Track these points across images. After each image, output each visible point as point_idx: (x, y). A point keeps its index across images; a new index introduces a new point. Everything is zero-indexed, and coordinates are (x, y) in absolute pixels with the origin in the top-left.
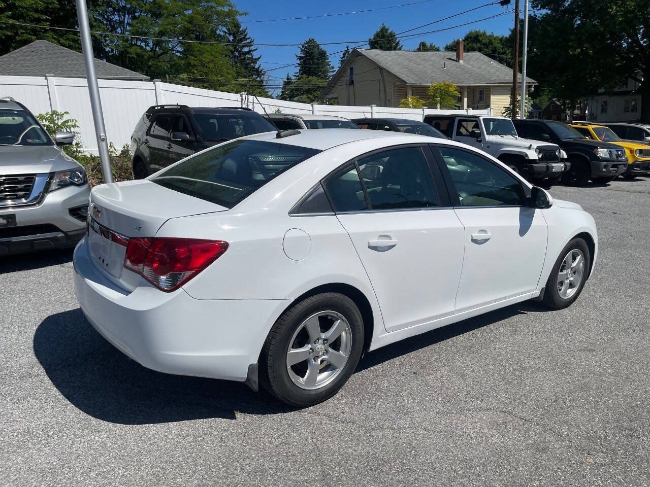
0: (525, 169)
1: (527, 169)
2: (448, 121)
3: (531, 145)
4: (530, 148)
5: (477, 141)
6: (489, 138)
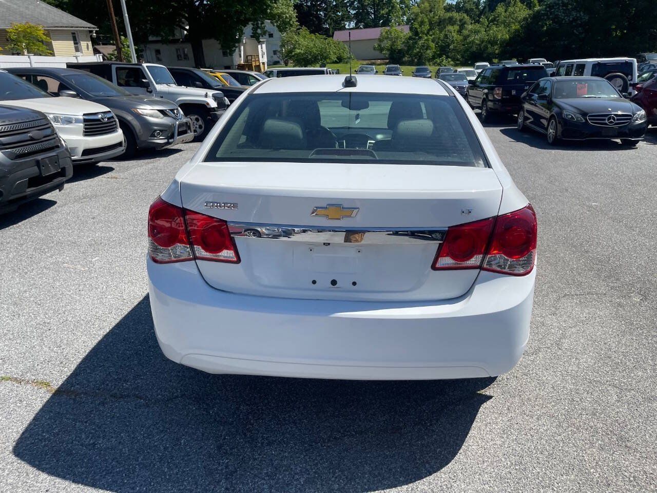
0: (208, 117)
1: (210, 118)
2: (127, 71)
3: (207, 93)
4: (206, 96)
5: (148, 91)
6: (160, 87)
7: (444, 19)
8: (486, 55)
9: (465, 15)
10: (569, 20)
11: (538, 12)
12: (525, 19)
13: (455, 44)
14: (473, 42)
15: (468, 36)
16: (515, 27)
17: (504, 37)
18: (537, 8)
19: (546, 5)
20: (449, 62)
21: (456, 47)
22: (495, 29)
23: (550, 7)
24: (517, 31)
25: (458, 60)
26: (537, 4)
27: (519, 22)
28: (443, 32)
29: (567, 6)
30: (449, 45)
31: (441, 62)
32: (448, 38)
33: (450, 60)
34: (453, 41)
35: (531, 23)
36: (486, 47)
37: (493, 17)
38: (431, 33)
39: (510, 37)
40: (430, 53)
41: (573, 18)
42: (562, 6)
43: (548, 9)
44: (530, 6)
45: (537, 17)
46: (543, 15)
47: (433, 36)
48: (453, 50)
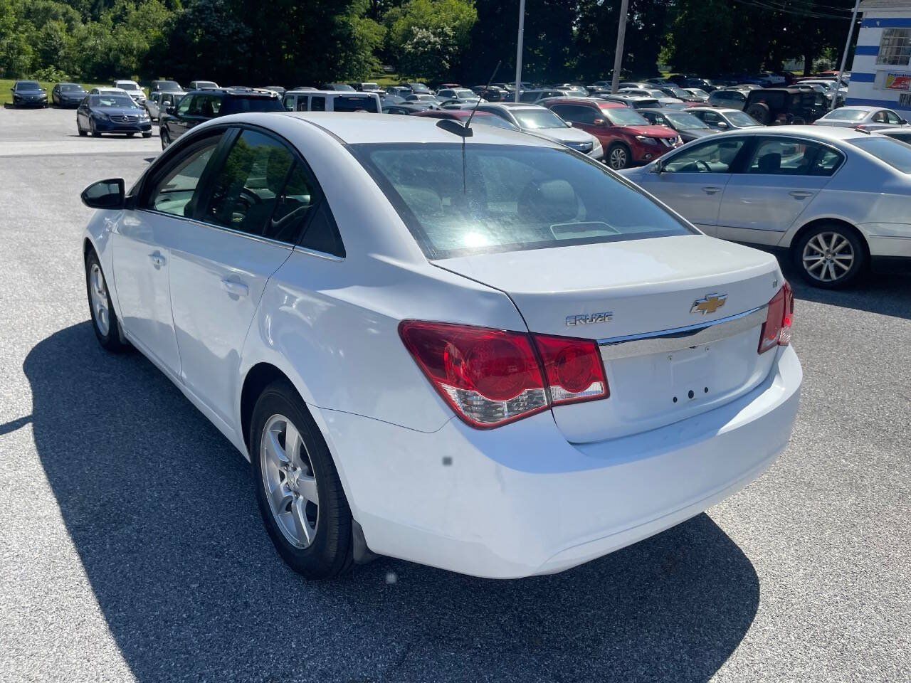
7: (36, 9)
8: (119, 69)
9: (69, 7)
10: (228, 31)
11: (184, 16)
12: (167, 24)
13: (66, 50)
14: (94, 48)
15: (85, 39)
16: (154, 33)
17: (142, 46)
18: (181, 10)
19: (194, 7)
20: (61, 76)
21: (68, 54)
22: (126, 33)
23: (199, 10)
24: (158, 39)
25: (75, 73)
26: (180, 5)
27: (159, 26)
28: (43, 30)
29: (221, 13)
30: (56, 50)
31: (47, 75)
32: (52, 39)
33: (62, 72)
34: (61, 44)
35: (177, 28)
36: (117, 59)
37: (112, 14)
38: (20, 28)
39: (150, 48)
40: (25, 60)
41: (233, 30)
42: (215, 12)
43: (197, 14)
44: (169, 6)
45: (183, 22)
46: (191, 20)
47: (26, 34)
48: (65, 57)
